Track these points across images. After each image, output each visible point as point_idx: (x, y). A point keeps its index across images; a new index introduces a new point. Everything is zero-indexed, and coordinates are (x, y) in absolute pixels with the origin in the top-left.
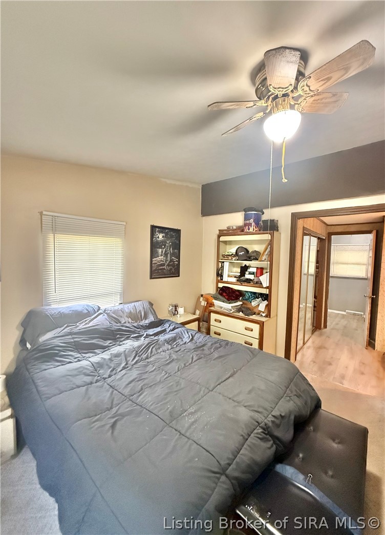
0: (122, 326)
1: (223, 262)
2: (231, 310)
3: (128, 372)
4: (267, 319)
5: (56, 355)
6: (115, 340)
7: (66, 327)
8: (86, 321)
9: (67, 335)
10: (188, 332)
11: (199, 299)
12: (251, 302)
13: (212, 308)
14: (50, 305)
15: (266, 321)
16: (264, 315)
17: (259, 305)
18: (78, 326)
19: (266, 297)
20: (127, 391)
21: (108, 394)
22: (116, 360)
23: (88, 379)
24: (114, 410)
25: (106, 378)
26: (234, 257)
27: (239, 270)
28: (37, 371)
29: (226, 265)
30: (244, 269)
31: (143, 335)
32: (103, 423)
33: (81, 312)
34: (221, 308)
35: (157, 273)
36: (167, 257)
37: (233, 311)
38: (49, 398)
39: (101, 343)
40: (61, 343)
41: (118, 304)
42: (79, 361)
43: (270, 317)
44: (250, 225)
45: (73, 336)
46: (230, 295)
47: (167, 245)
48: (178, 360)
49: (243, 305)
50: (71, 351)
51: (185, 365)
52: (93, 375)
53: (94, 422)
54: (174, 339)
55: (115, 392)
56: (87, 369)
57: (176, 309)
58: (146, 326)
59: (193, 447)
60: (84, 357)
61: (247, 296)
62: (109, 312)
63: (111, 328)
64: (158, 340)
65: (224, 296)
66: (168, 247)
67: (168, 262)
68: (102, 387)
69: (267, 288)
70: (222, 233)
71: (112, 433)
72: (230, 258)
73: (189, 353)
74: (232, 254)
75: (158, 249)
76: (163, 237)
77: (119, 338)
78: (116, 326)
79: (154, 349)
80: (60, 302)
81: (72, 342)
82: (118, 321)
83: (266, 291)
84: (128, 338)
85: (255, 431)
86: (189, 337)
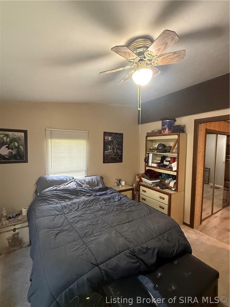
0: (83, 189)
1: (149, 154)
2: (152, 185)
3: (77, 212)
4: (175, 192)
5: (47, 200)
6: (77, 195)
7: (55, 187)
8: (65, 184)
9: (54, 191)
10: (119, 196)
11: (135, 177)
12: (165, 180)
13: (141, 183)
14: (49, 175)
15: (173, 194)
16: (173, 189)
17: (170, 182)
18: (60, 187)
19: (175, 178)
20: (71, 221)
21: (62, 221)
22: (74, 206)
23: (57, 213)
24: (61, 228)
25: (66, 214)
26: (156, 150)
27: (160, 159)
28: (38, 206)
29: (151, 155)
30: (163, 158)
31: (93, 194)
32: (53, 232)
33: (63, 179)
34: (146, 183)
35: (107, 159)
36: (114, 150)
37: (153, 185)
38: (38, 218)
39: (70, 196)
40: (51, 194)
41: (84, 177)
42: (57, 204)
43: (177, 191)
44: (165, 129)
45: (57, 191)
46: (152, 175)
47: (114, 143)
48: (104, 209)
49: (161, 182)
50: (55, 199)
51: (107, 213)
52: (60, 211)
53: (50, 231)
54: (109, 199)
55: (66, 220)
56: (58, 208)
57: (119, 182)
58: (97, 190)
59: (86, 250)
60: (60, 202)
61: (163, 176)
62: (77, 180)
63: (76, 189)
64: (99, 198)
65: (148, 175)
66: (114, 144)
67: (114, 153)
68: (61, 217)
69: (175, 171)
70: (148, 135)
71: (55, 237)
72: (153, 151)
73: (113, 207)
74: (155, 148)
75: (108, 146)
76: (111, 138)
77: (79, 195)
78: (79, 188)
79: (95, 203)
80: (54, 174)
81: (56, 194)
82: (81, 186)
83: (175, 174)
84: (84, 195)
85: (125, 251)
86: (119, 198)
